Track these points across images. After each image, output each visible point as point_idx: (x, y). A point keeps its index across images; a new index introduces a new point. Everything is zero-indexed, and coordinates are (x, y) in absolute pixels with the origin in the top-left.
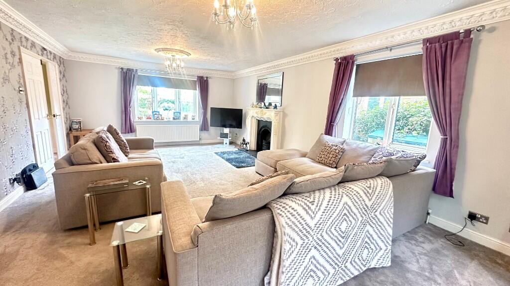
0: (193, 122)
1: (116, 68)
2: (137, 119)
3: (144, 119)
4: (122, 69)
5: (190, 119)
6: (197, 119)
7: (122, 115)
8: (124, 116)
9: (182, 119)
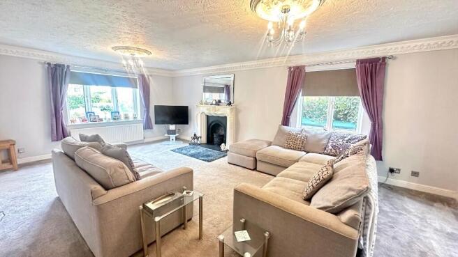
0: (135, 121)
1: (40, 63)
2: (70, 123)
3: (78, 122)
4: (49, 64)
5: (131, 118)
6: (139, 118)
7: (52, 119)
8: (54, 120)
9: (123, 119)
